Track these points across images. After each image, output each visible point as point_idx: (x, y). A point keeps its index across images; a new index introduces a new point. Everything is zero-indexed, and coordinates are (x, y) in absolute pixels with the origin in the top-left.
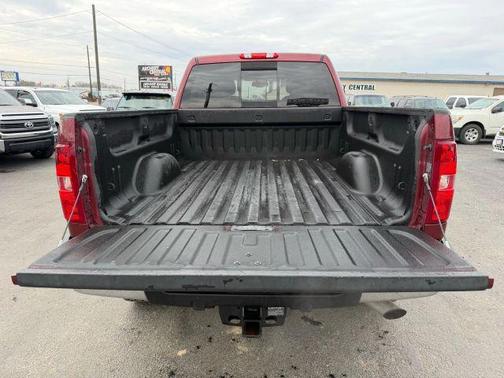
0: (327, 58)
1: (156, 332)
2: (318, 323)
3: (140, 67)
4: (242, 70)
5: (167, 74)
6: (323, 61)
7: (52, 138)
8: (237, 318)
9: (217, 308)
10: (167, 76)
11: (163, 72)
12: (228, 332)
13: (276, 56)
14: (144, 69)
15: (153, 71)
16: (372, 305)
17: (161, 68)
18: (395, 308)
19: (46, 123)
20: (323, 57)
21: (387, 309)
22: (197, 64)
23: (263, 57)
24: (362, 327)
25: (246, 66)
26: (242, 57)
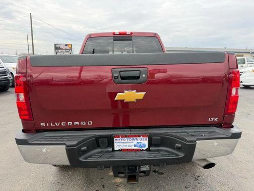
0: (158, 35)
1: (72, 184)
2: (162, 174)
3: (55, 45)
4: (114, 40)
5: (70, 48)
6: (155, 37)
7: (9, 80)
8: (123, 173)
9: (111, 168)
10: (69, 49)
11: (67, 47)
12: (113, 181)
13: (131, 33)
14: (57, 46)
15: (62, 47)
16: (196, 162)
17: (66, 45)
18: (209, 163)
19: (5, 72)
20: (155, 34)
21: (205, 164)
22: (90, 38)
23: (125, 34)
24: (186, 174)
25: (116, 39)
26: (114, 34)
